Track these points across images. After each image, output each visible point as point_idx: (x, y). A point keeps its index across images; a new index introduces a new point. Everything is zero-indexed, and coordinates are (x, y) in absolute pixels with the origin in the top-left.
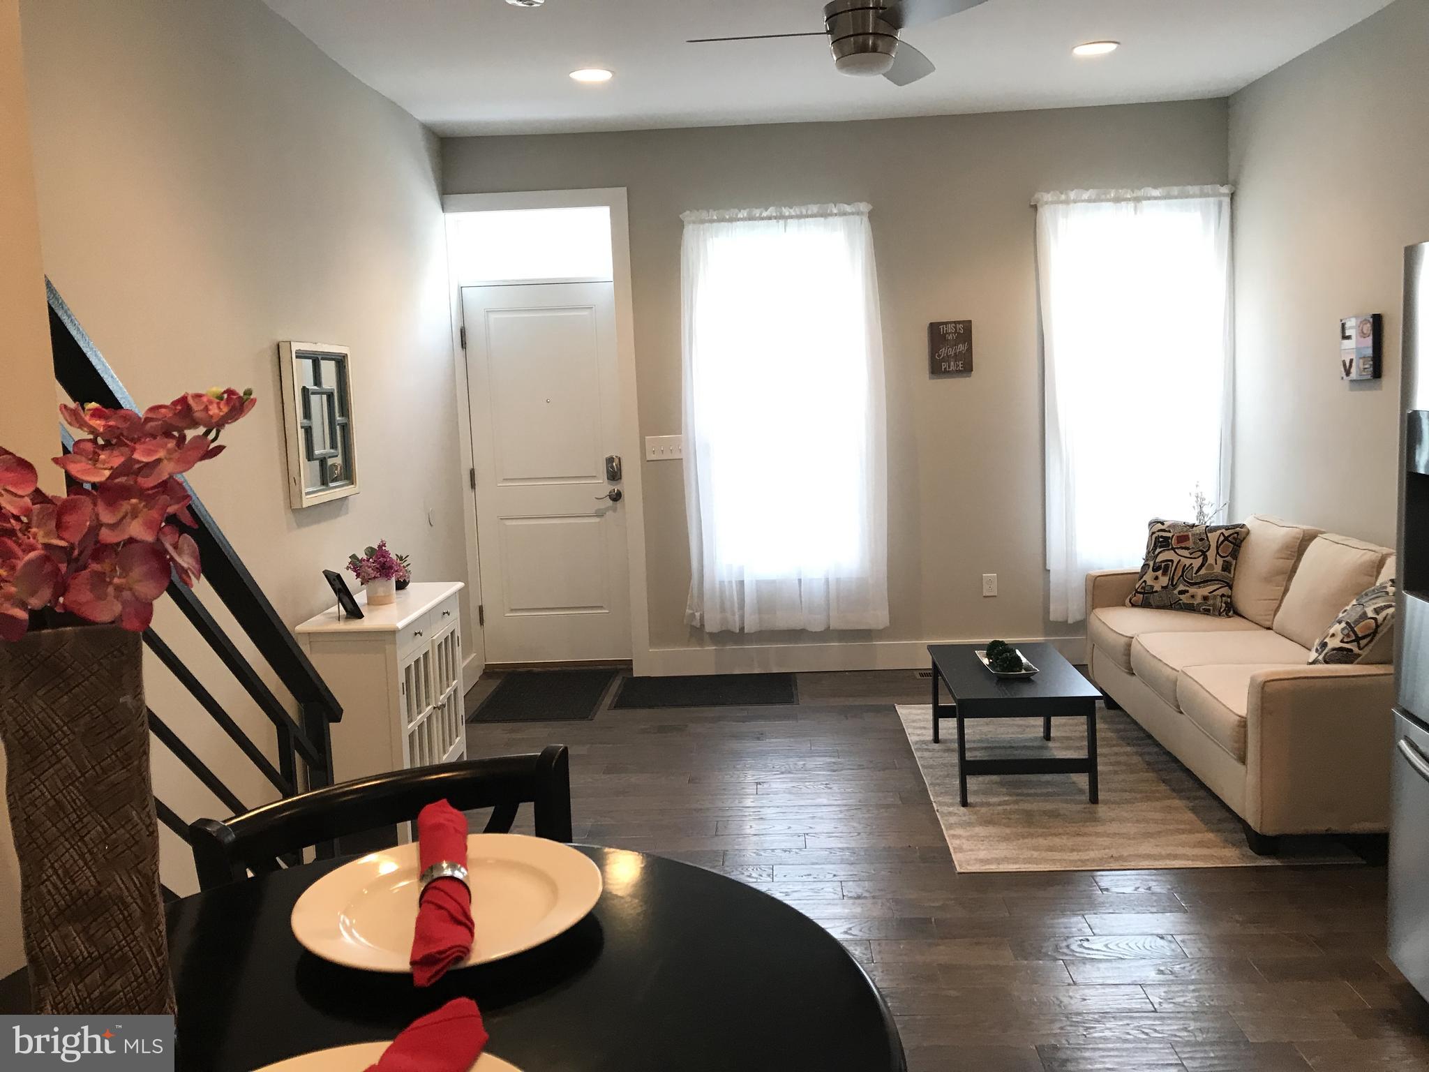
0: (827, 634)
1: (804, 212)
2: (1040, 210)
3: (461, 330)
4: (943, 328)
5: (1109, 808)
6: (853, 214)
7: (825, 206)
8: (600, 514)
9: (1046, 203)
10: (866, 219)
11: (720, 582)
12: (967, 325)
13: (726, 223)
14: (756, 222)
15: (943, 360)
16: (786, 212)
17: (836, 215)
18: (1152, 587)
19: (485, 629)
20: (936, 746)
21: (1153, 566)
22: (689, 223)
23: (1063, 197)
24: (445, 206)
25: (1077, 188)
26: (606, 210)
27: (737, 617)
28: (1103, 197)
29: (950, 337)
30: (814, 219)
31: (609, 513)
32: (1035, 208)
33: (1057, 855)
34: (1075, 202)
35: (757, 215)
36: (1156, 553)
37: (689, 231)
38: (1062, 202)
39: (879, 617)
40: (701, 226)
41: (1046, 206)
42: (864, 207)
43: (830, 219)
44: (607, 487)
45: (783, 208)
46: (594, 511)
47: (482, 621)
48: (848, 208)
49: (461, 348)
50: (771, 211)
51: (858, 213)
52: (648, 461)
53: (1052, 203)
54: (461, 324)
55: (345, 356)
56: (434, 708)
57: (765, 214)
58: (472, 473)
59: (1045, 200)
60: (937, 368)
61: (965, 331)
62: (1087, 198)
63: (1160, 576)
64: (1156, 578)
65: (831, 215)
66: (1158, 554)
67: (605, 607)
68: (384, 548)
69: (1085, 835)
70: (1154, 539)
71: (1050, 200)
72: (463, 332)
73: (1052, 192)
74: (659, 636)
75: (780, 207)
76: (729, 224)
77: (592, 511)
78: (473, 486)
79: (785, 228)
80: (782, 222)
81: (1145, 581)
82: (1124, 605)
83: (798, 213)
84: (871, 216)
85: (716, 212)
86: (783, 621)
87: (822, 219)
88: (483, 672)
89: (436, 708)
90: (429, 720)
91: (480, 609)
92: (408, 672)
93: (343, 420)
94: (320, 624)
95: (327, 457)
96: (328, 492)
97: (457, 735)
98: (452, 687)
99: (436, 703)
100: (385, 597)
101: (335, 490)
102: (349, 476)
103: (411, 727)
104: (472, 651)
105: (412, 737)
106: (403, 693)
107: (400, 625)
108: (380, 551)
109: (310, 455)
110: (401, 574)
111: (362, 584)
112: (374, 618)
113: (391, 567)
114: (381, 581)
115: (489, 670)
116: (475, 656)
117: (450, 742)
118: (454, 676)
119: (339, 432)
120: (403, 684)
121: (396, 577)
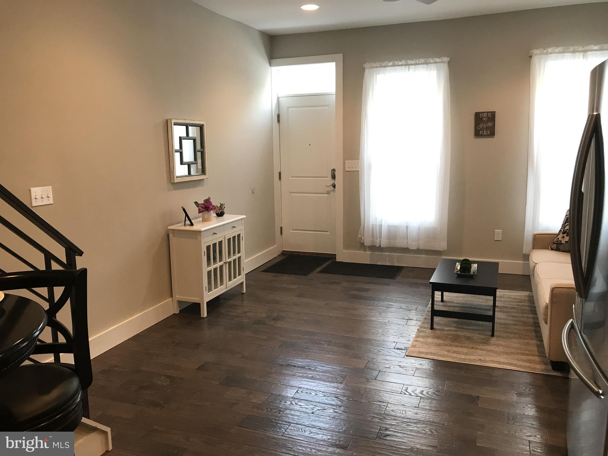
0: (418, 251)
1: (418, 62)
2: (532, 59)
3: (278, 115)
4: (481, 115)
5: (497, 339)
6: (440, 62)
7: (427, 59)
8: (328, 193)
9: (536, 55)
10: (446, 65)
11: (372, 224)
12: (493, 114)
13: (383, 68)
14: (396, 67)
15: (481, 130)
16: (409, 62)
17: (432, 63)
18: (561, 241)
19: (283, 237)
20: (441, 303)
21: (563, 231)
22: (367, 68)
23: (545, 51)
24: (271, 64)
25: (552, 47)
26: (334, 64)
27: (378, 241)
28: (566, 50)
29: (484, 119)
30: (422, 65)
31: (332, 193)
32: (531, 57)
33: (455, 355)
34: (551, 53)
35: (397, 64)
36: (566, 225)
37: (367, 72)
38: (544, 54)
39: (442, 245)
40: (372, 69)
41: (536, 56)
42: (446, 59)
43: (429, 65)
44: (331, 182)
45: (408, 61)
46: (326, 192)
47: (281, 233)
48: (438, 60)
49: (277, 123)
50: (403, 62)
51: (443, 62)
52: (346, 171)
53: (539, 54)
54: (277, 113)
55: (203, 125)
57: (400, 64)
58: (280, 173)
59: (535, 53)
60: (478, 134)
61: (492, 116)
62: (557, 52)
63: (565, 237)
64: (563, 237)
65: (430, 63)
66: (566, 226)
67: (328, 231)
68: (210, 200)
69: (477, 349)
70: (566, 219)
71: (538, 53)
72: (278, 116)
73: (539, 49)
74: (347, 246)
75: (407, 60)
76: (384, 68)
77: (325, 192)
78: (280, 178)
79: (409, 70)
80: (407, 67)
81: (558, 238)
82: (548, 249)
83: (415, 63)
84: (449, 63)
85: (379, 63)
86: (400, 243)
87: (426, 65)
88: (281, 253)
89: (225, 263)
90: (221, 267)
91: (281, 228)
92: (208, 248)
93: (202, 150)
94: (178, 227)
95: (190, 164)
96: (190, 177)
97: (239, 275)
98: (237, 256)
99: (225, 260)
100: (208, 218)
101: (194, 177)
102: (203, 171)
103: (209, 269)
104: (275, 244)
105: (209, 273)
106: (205, 255)
107: (203, 229)
108: (208, 201)
109: (182, 163)
110: (221, 211)
111: (199, 213)
112: (199, 226)
113: (214, 208)
114: (206, 212)
115: (284, 253)
116: (276, 246)
117: (235, 277)
118: (239, 252)
119: (199, 154)
120: (204, 252)
121: (214, 211)
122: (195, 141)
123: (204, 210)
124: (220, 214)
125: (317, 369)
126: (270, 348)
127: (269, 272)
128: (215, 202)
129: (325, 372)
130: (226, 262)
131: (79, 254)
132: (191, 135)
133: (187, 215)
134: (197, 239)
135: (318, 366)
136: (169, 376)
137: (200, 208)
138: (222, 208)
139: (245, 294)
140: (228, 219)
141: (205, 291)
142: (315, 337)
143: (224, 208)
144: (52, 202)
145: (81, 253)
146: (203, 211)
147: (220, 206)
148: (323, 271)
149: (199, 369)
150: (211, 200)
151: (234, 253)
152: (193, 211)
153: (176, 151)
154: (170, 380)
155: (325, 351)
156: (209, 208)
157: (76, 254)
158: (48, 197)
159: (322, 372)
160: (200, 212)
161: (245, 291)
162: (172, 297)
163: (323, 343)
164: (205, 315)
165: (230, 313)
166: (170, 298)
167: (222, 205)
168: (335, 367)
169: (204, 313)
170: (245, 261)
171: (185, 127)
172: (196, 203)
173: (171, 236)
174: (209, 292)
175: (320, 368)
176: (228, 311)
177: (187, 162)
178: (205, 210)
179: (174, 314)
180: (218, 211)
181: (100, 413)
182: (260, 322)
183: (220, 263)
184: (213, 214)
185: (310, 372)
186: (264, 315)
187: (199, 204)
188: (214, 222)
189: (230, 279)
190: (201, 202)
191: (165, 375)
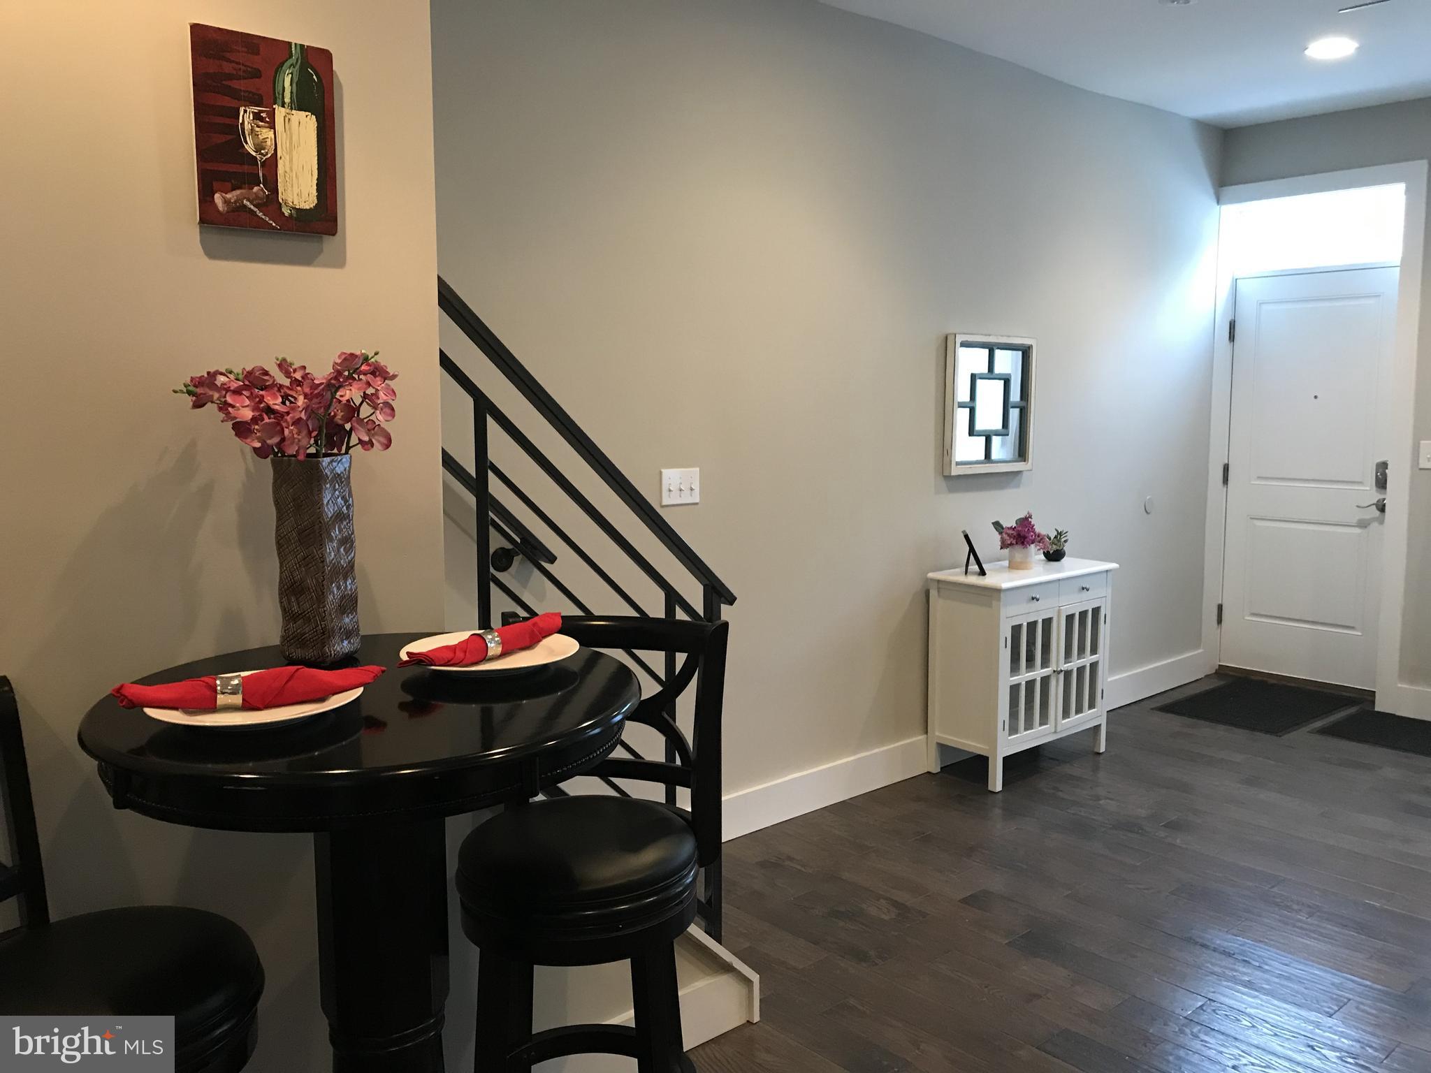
3: (1231, 323)
8: (1363, 525)
19: (1223, 630)
24: (1220, 199)
26: (1401, 188)
31: (1374, 525)
44: (1371, 496)
46: (1356, 521)
47: (1220, 621)
49: (1228, 341)
52: (1421, 469)
54: (1230, 318)
55: (1030, 348)
56: (1054, 671)
58: (1226, 469)
67: (1356, 627)
68: (1030, 520)
72: (1232, 326)
74: (1410, 673)
77: (1354, 521)
78: (1226, 480)
88: (1214, 671)
89: (1057, 672)
90: (1045, 681)
91: (1220, 608)
92: (1016, 630)
93: (1023, 404)
94: (950, 575)
95: (991, 434)
96: (987, 465)
97: (1092, 706)
98: (1088, 659)
99: (1057, 667)
100: (1021, 563)
101: (999, 464)
102: (1022, 452)
103: (1015, 679)
104: (1197, 646)
105: (1014, 689)
106: (1006, 647)
107: (1005, 585)
108: (1025, 522)
109: (972, 432)
110: (1055, 547)
111: (1001, 548)
112: (998, 578)
113: (1039, 539)
114: (1018, 548)
115: (1222, 672)
116: (1202, 653)
117: (1079, 710)
118: (1094, 651)
119: (1014, 414)
120: (1006, 638)
121: (1038, 547)
122: (1007, 382)
123: (1014, 542)
124: (1054, 556)
125: (1266, 967)
126: (1146, 891)
127: (1173, 712)
128: (1044, 526)
129: (1288, 979)
130: (1059, 669)
131: (728, 601)
132: (998, 369)
133: (972, 550)
134: (990, 606)
135: (1272, 960)
136: (896, 901)
137: (1005, 536)
138: (1059, 541)
139: (1102, 757)
140: (1071, 567)
141: (1002, 731)
142: (1275, 889)
143: (1066, 541)
144: (697, 500)
145: (731, 600)
146: (1011, 544)
147: (1056, 537)
148: (1331, 731)
149: (965, 901)
150: (1033, 521)
151: (1081, 650)
152: (988, 543)
153: (962, 405)
154: (897, 911)
155: (1297, 927)
156: (1025, 537)
157: (723, 599)
158: (692, 489)
159: (1280, 976)
160: (1004, 545)
161: (1102, 749)
162: (926, 733)
163: (1295, 907)
164: (999, 787)
165: (1060, 794)
166: (921, 735)
167: (1060, 534)
168: (1316, 972)
169: (997, 781)
170: (1109, 680)
171: (987, 351)
172: (997, 525)
173: (933, 593)
174: (1010, 735)
175: (1276, 966)
176: (1056, 789)
177: (985, 431)
178: (1017, 543)
179: (928, 772)
180: (1048, 547)
181: (747, 945)
182: (1129, 826)
183: (1042, 671)
184: (1035, 554)
185: (1244, 970)
186: (1143, 812)
187: (1003, 528)
188: (1037, 571)
189: (1066, 714)
190: (1009, 522)
191: (886, 899)
